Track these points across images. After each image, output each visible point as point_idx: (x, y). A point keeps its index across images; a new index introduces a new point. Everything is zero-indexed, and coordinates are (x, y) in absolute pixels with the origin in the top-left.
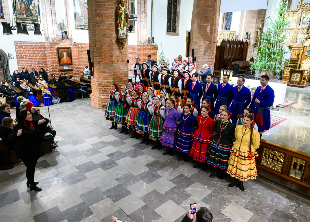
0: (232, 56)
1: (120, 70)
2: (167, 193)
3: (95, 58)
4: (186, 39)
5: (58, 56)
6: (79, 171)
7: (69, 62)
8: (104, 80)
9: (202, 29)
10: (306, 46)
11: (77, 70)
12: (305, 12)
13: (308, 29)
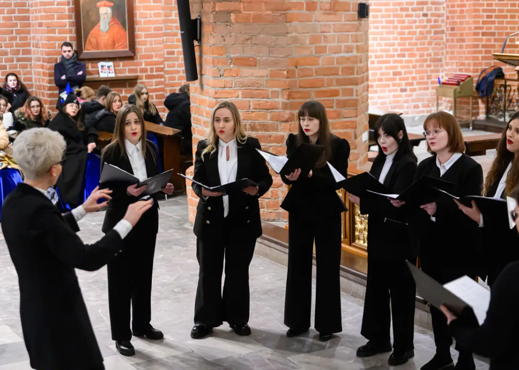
1: (321, 50)
5: (73, 20)
7: (123, 48)
8: (245, 96)
11: (157, 84)
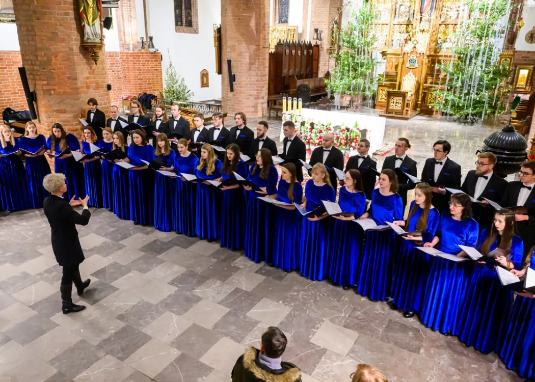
0: (295, 69)
2: (216, 326)
3: (38, 82)
4: (215, 42)
6: (39, 312)
9: (241, 23)
10: (406, 52)
13: (408, 25)
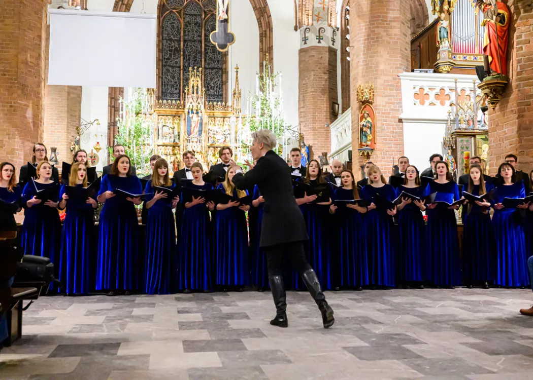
9: (14, 111)
12: (164, 117)
13: (174, 147)
